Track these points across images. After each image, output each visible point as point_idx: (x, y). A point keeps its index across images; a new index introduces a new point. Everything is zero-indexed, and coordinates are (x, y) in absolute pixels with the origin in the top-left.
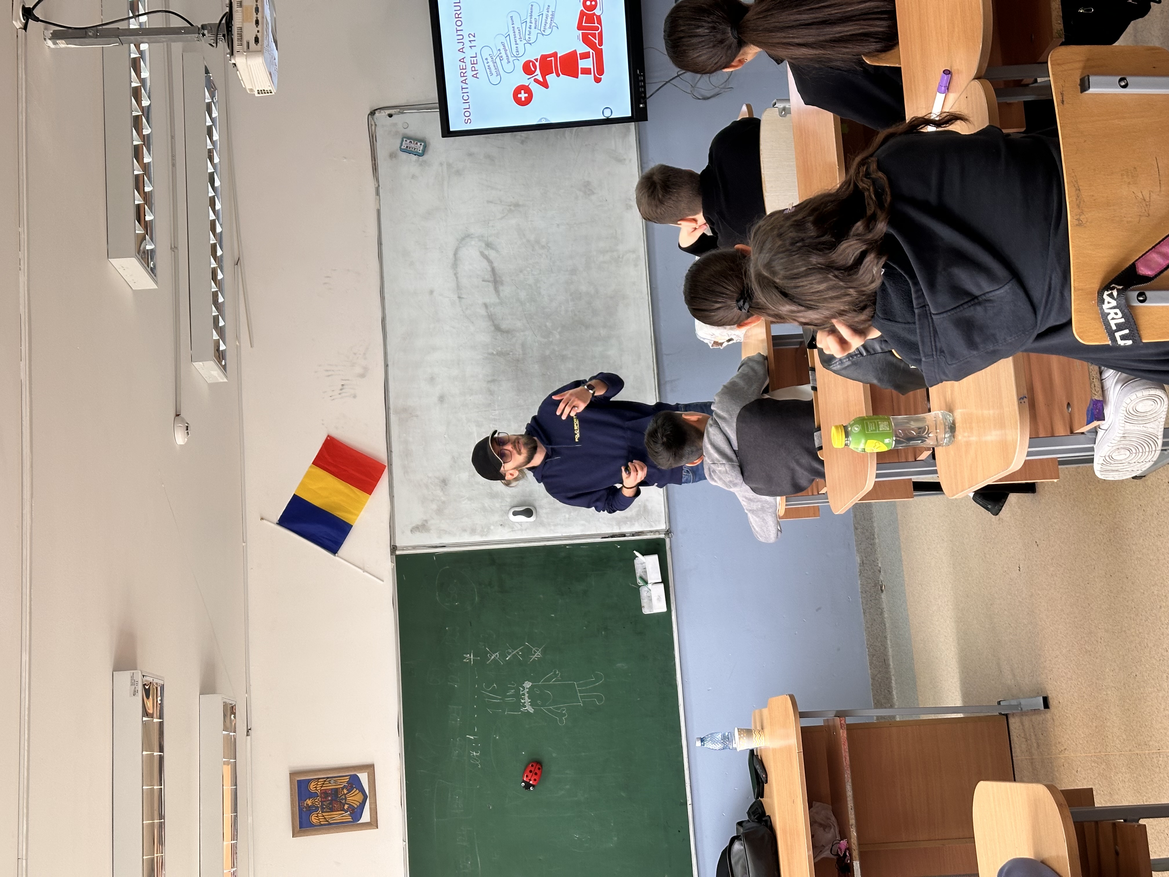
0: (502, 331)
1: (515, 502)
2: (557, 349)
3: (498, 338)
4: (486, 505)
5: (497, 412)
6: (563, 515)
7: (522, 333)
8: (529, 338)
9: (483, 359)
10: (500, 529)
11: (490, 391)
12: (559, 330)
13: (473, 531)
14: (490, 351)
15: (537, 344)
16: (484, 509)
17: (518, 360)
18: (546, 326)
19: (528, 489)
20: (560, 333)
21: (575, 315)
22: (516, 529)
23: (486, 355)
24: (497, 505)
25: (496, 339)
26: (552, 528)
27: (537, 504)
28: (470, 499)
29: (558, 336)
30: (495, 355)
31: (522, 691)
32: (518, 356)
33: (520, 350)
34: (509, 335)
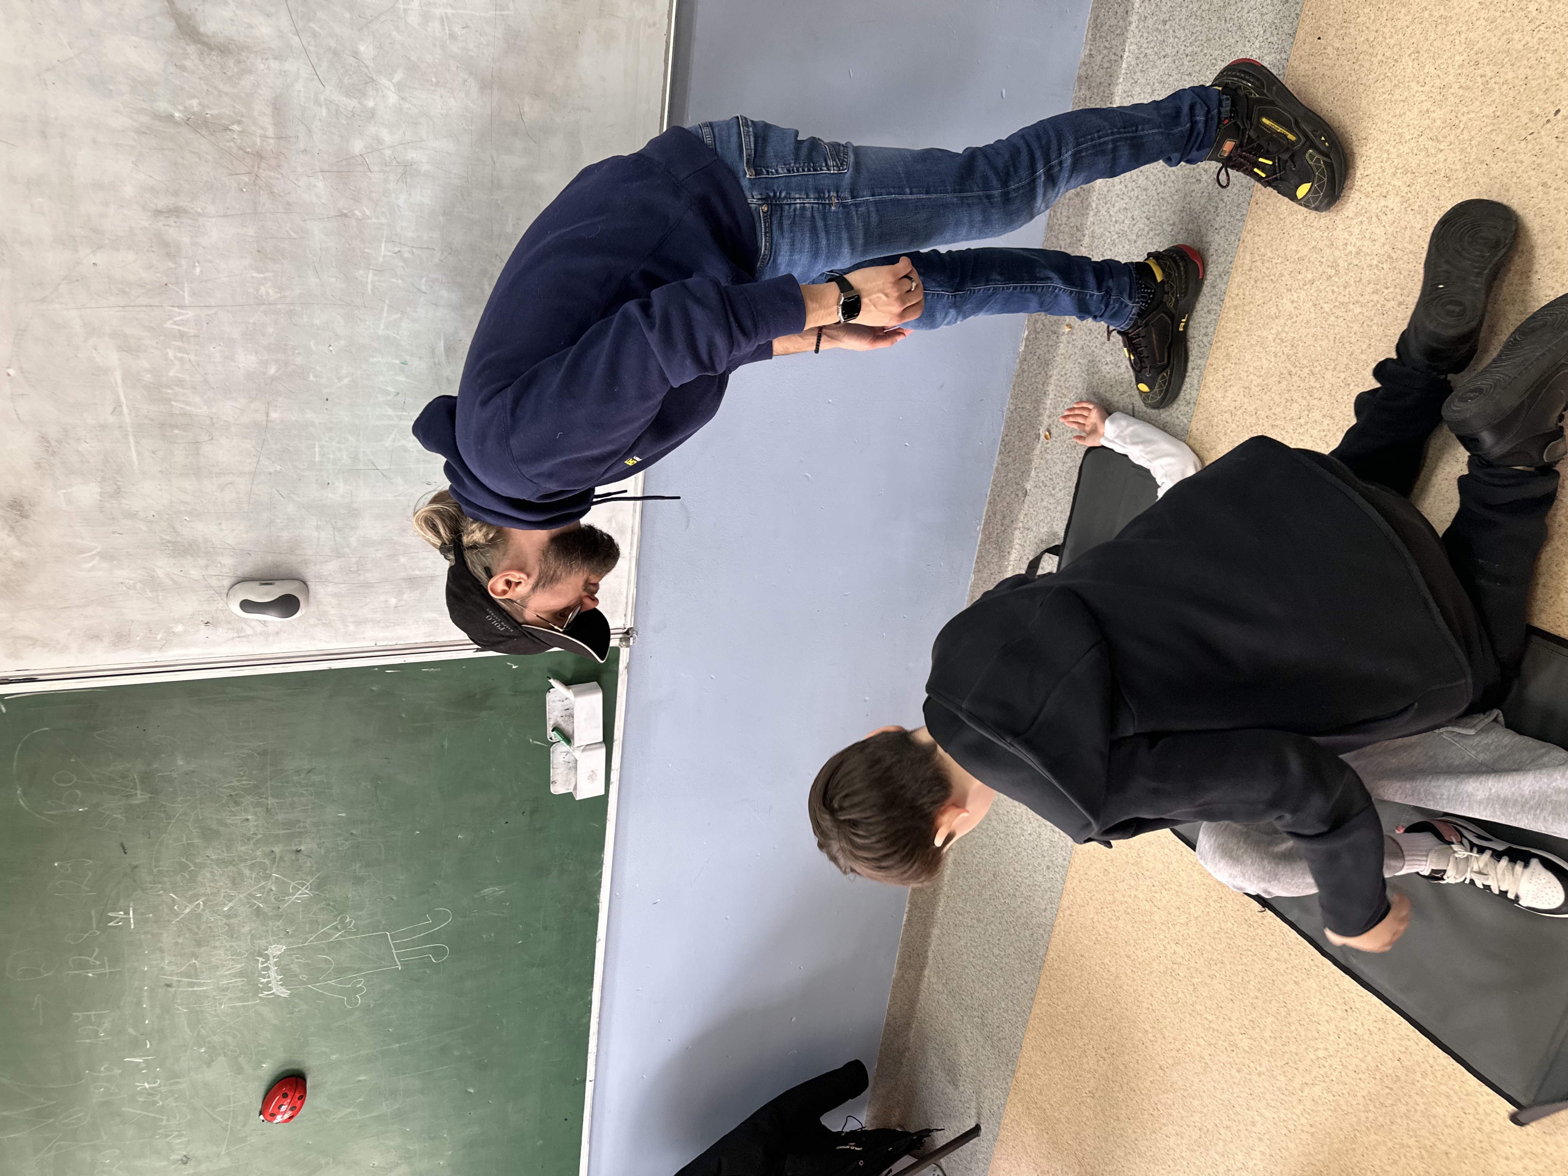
0: (204, 44)
1: (248, 567)
2: (386, 136)
3: (188, 64)
4: (160, 573)
5: (190, 314)
6: (383, 598)
7: (274, 65)
8: (299, 86)
9: (138, 131)
10: (204, 631)
11: (165, 244)
12: (398, 77)
13: (121, 639)
14: (163, 106)
15: (324, 112)
16: (153, 583)
17: (259, 156)
18: (355, 54)
19: (285, 535)
20: (400, 87)
21: (453, 36)
22: (249, 631)
23: (145, 119)
24: (195, 573)
25: (183, 68)
26: (352, 628)
27: (309, 573)
28: (105, 556)
29: (393, 98)
30: (177, 124)
31: (263, 963)
32: (258, 140)
33: (267, 121)
34: (231, 63)
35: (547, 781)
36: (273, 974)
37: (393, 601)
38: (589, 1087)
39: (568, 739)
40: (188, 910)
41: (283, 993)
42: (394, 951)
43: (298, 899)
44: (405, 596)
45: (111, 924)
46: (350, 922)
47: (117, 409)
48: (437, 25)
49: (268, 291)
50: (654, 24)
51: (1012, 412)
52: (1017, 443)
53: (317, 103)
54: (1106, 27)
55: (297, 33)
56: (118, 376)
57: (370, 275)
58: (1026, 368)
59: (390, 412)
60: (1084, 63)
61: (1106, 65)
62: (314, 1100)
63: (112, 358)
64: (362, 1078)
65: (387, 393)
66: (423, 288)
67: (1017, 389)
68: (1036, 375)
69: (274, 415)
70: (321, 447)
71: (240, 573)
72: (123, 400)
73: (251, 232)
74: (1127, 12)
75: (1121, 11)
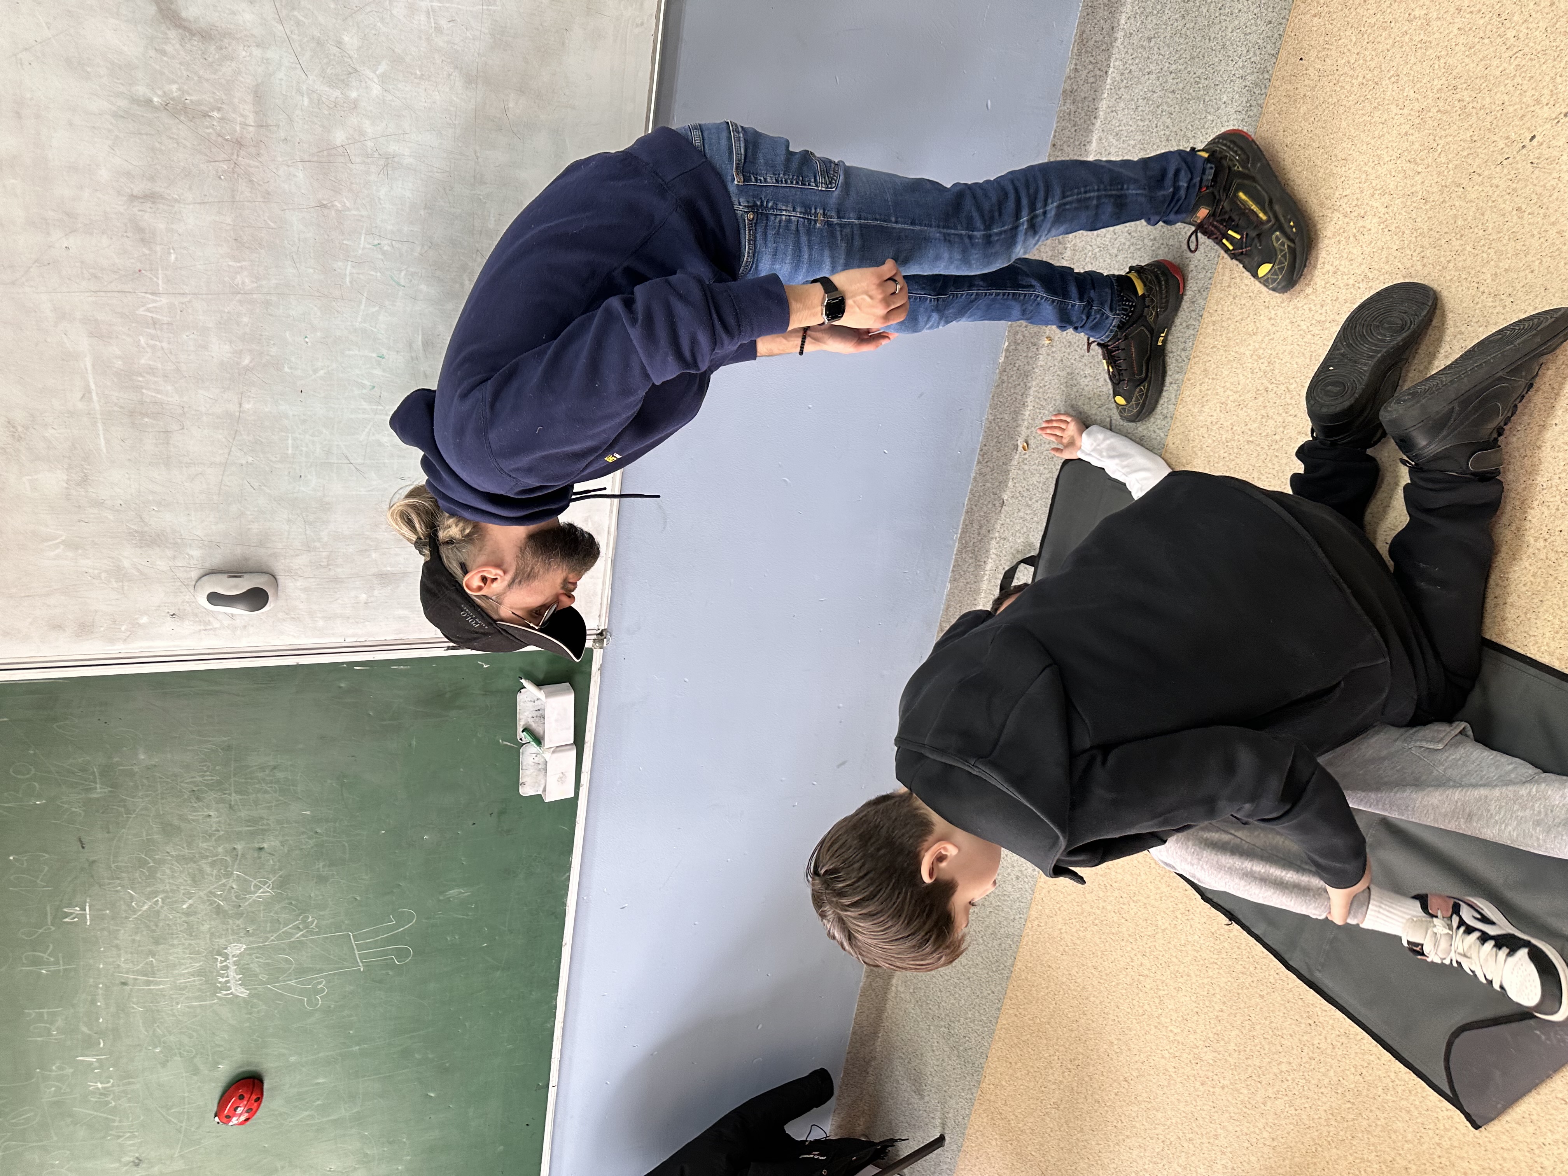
0: (185, 28)
1: (216, 560)
2: (369, 128)
3: (169, 48)
4: (126, 563)
5: (164, 301)
6: (353, 594)
7: (257, 52)
8: (280, 75)
9: (115, 115)
10: (170, 623)
11: (140, 230)
12: (383, 68)
13: (85, 629)
14: (141, 90)
15: (306, 101)
16: (119, 574)
17: (239, 144)
18: (339, 44)
19: (255, 527)
20: (384, 79)
21: (438, 29)
22: (216, 625)
23: (123, 103)
24: (162, 565)
25: (164, 53)
26: (321, 623)
27: (279, 567)
28: (70, 545)
29: (376, 90)
30: (156, 109)
31: (222, 962)
32: (238, 128)
33: (247, 109)
34: (212, 49)
35: (516, 783)
36: (232, 973)
37: (363, 597)
38: (552, 1092)
39: (538, 740)
40: (146, 907)
41: (242, 993)
42: (356, 952)
43: (260, 897)
44: (376, 593)
45: (67, 920)
46: (312, 922)
47: (86, 395)
48: (423, 18)
49: (244, 280)
50: (642, 24)
51: (991, 423)
52: (995, 453)
53: (299, 92)
54: (1091, 43)
55: (281, 21)
56: (88, 362)
57: (349, 267)
58: (1005, 378)
59: (365, 405)
60: (1069, 78)
61: (1092, 80)
62: (271, 1103)
63: (81, 342)
64: (321, 1080)
65: (363, 386)
66: (403, 283)
67: (995, 398)
68: (1015, 387)
69: (247, 406)
70: (294, 439)
71: (208, 565)
72: (93, 386)
73: (229, 220)
74: (1113, 28)
75: (1107, 27)
